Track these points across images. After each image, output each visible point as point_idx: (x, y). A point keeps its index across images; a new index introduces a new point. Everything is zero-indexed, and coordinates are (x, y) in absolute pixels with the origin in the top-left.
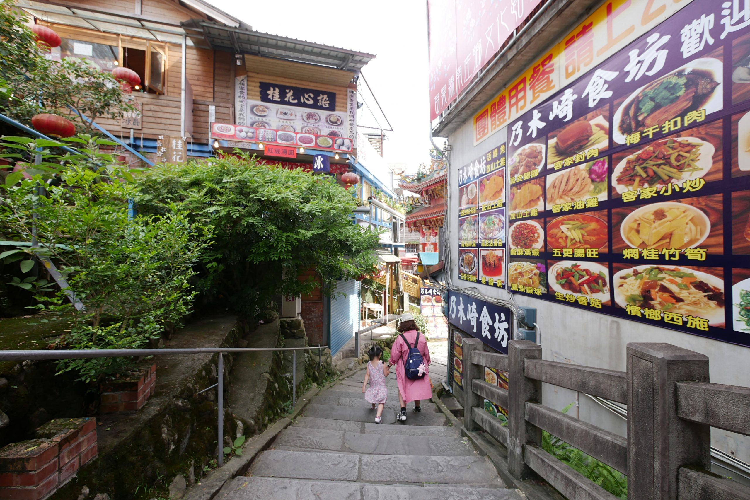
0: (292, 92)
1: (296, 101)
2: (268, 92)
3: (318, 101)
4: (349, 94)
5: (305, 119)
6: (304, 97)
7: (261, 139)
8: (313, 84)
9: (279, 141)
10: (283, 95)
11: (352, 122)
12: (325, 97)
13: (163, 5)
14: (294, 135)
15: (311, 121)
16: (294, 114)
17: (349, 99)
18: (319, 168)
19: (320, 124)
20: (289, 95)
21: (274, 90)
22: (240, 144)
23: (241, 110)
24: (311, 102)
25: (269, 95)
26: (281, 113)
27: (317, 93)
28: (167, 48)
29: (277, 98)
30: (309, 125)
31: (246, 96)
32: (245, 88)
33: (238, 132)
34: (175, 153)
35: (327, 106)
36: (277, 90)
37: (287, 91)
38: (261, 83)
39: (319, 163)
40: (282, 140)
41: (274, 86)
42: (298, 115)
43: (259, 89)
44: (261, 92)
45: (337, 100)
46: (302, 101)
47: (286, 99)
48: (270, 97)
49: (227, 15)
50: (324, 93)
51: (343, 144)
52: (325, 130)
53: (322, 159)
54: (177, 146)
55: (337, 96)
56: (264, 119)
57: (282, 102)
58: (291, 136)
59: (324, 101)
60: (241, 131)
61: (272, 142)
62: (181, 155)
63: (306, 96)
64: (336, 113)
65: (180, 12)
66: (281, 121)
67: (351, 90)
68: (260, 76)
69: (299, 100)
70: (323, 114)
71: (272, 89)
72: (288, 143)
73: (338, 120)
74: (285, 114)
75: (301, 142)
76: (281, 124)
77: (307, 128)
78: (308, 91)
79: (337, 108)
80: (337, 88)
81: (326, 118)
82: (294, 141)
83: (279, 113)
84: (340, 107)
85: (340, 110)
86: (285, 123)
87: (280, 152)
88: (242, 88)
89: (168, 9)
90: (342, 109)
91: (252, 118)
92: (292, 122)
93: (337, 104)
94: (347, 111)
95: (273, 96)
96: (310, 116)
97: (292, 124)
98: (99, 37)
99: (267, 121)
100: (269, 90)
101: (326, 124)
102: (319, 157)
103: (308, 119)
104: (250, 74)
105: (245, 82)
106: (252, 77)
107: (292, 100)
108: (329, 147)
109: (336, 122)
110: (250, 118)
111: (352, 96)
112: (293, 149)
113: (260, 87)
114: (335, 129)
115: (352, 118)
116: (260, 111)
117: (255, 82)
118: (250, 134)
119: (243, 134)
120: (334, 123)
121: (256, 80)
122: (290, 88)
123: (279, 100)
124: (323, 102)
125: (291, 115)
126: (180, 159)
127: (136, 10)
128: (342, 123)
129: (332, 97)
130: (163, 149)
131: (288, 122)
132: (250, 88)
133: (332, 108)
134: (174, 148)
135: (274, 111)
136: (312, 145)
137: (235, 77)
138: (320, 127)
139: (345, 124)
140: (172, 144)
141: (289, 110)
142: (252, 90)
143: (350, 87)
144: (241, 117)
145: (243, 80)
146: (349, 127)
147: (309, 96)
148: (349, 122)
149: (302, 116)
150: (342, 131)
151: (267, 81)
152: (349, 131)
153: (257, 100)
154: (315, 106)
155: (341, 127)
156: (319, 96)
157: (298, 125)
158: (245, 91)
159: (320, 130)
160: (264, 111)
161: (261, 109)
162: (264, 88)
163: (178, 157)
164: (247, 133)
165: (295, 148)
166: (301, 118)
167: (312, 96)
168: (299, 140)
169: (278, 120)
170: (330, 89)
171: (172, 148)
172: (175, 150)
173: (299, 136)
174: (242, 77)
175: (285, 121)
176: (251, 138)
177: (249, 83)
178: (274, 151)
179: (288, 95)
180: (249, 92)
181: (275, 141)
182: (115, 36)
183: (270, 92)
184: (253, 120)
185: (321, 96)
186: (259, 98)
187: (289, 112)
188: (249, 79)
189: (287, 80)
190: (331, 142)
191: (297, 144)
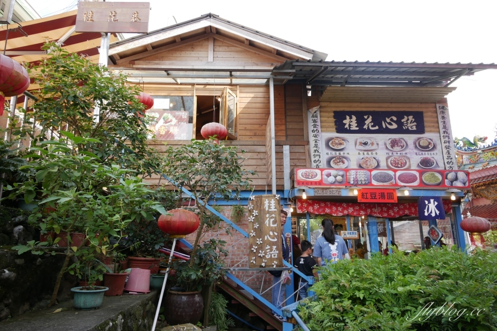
0: (371, 117)
1: (377, 128)
2: (344, 122)
3: (403, 123)
4: (439, 111)
5: (389, 147)
6: (385, 121)
7: (352, 182)
8: (393, 105)
9: (374, 182)
10: (361, 122)
11: (447, 144)
12: (411, 118)
13: (233, 48)
14: (391, 173)
15: (397, 148)
16: (375, 143)
17: (440, 117)
18: (433, 215)
19: (407, 151)
20: (369, 121)
21: (351, 118)
22: (328, 190)
23: (316, 146)
24: (395, 126)
25: (345, 124)
26: (361, 144)
27: (400, 115)
28: (238, 91)
29: (354, 127)
30: (395, 154)
31: (320, 129)
32: (319, 120)
33: (325, 177)
34: (267, 215)
35: (414, 128)
36: (354, 118)
37: (366, 117)
38: (335, 112)
39: (432, 208)
40: (377, 181)
41: (350, 114)
42: (380, 143)
43: (333, 120)
44: (336, 122)
45: (425, 119)
46: (384, 127)
47: (365, 127)
48: (347, 126)
49: (300, 48)
50: (408, 114)
51: (456, 179)
52: (415, 159)
53: (436, 203)
54: (269, 207)
55: (425, 115)
56: (342, 153)
57: (361, 131)
58: (389, 175)
59: (410, 123)
60: (329, 175)
61: (365, 184)
62: (275, 218)
63: (388, 120)
64: (427, 135)
65: (249, 52)
66: (361, 153)
67: (441, 105)
68: (333, 104)
69: (380, 126)
70: (410, 139)
71: (348, 117)
72: (385, 184)
73: (430, 143)
74: (365, 144)
75: (402, 181)
76: (362, 156)
77: (392, 158)
78: (389, 114)
79: (426, 129)
80: (423, 105)
81: (415, 143)
82: (393, 181)
83: (358, 143)
84: (429, 127)
85: (431, 131)
86: (366, 155)
87: (377, 197)
88: (315, 121)
89: (237, 52)
90: (432, 129)
91: (327, 154)
92: (374, 152)
93: (426, 124)
94: (439, 132)
95: (350, 125)
96: (394, 143)
97: (374, 155)
98: (176, 90)
99: (346, 155)
100: (345, 119)
101: (416, 151)
102: (432, 201)
103: (392, 147)
104: (323, 104)
105: (318, 114)
106: (325, 107)
107: (372, 126)
108: (438, 185)
109: (427, 147)
110: (325, 154)
111: (443, 113)
112: (392, 191)
113: (335, 117)
114: (427, 155)
115: (447, 139)
116: (336, 144)
117: (329, 112)
118: (339, 178)
119: (331, 179)
120: (425, 148)
121: (329, 109)
122: (368, 113)
123: (357, 129)
124: (409, 125)
125: (372, 144)
126: (274, 222)
127: (209, 58)
128: (434, 147)
129: (419, 117)
130: (255, 213)
131: (370, 153)
132: (323, 119)
133: (420, 130)
134: (267, 209)
135: (352, 143)
136: (416, 183)
137: (308, 109)
138: (408, 155)
139: (439, 147)
140: (264, 205)
141: (369, 138)
142: (325, 121)
143: (439, 102)
144: (317, 153)
145: (315, 112)
146: (445, 151)
147: (392, 120)
148: (444, 145)
149: (385, 144)
150: (436, 157)
151: (341, 109)
152: (446, 156)
153: (331, 131)
154: (400, 130)
155: (435, 152)
156: (404, 118)
157: (382, 155)
158: (319, 123)
159: (409, 159)
160: (341, 144)
161: (337, 142)
162: (339, 117)
163: (272, 220)
164: (335, 177)
165: (394, 190)
166: (384, 146)
167: (395, 119)
168: (399, 179)
169: (358, 152)
170: (415, 108)
171: (264, 210)
172: (269, 212)
173: (398, 174)
174: (315, 109)
175: (365, 153)
176: (340, 183)
177: (322, 114)
178: (369, 196)
179: (367, 122)
180: (323, 124)
181: (370, 183)
182: (190, 86)
183: (347, 121)
184: (330, 156)
185: (406, 118)
186: (334, 129)
187: (369, 142)
188: (322, 109)
189: (363, 105)
190: (440, 177)
191: (396, 185)
